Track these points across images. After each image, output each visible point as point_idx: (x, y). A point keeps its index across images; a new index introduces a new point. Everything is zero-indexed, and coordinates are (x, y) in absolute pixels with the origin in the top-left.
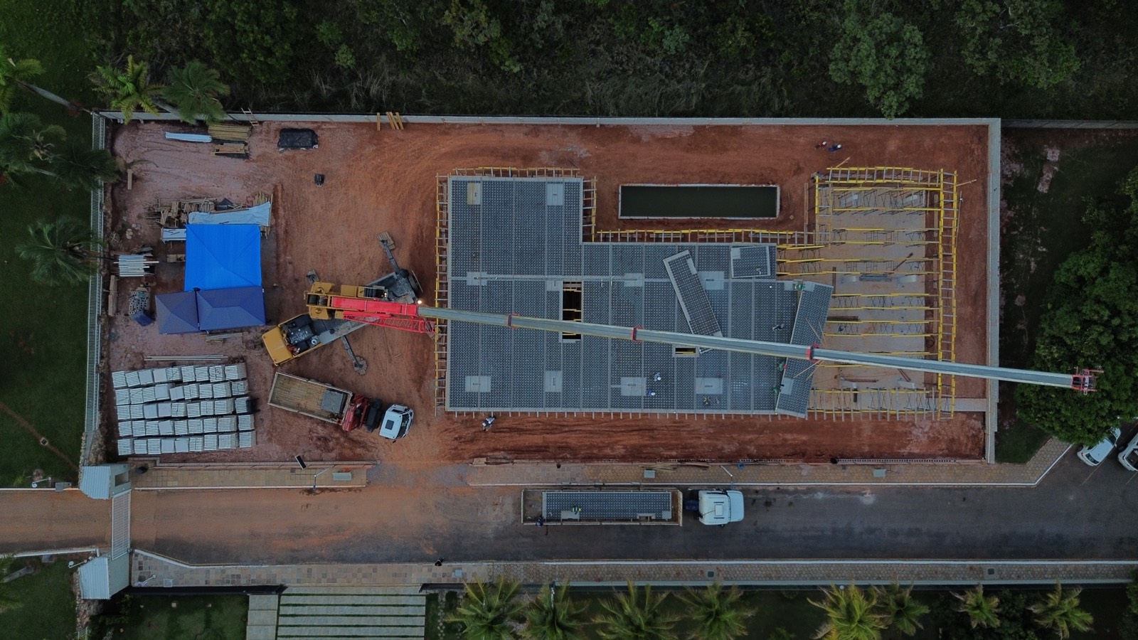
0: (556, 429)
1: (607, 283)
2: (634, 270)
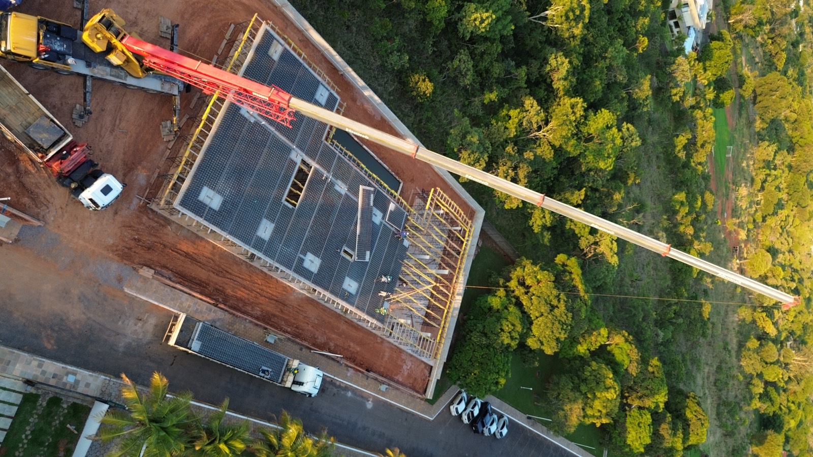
0: (222, 272)
1: (327, 178)
2: (344, 180)
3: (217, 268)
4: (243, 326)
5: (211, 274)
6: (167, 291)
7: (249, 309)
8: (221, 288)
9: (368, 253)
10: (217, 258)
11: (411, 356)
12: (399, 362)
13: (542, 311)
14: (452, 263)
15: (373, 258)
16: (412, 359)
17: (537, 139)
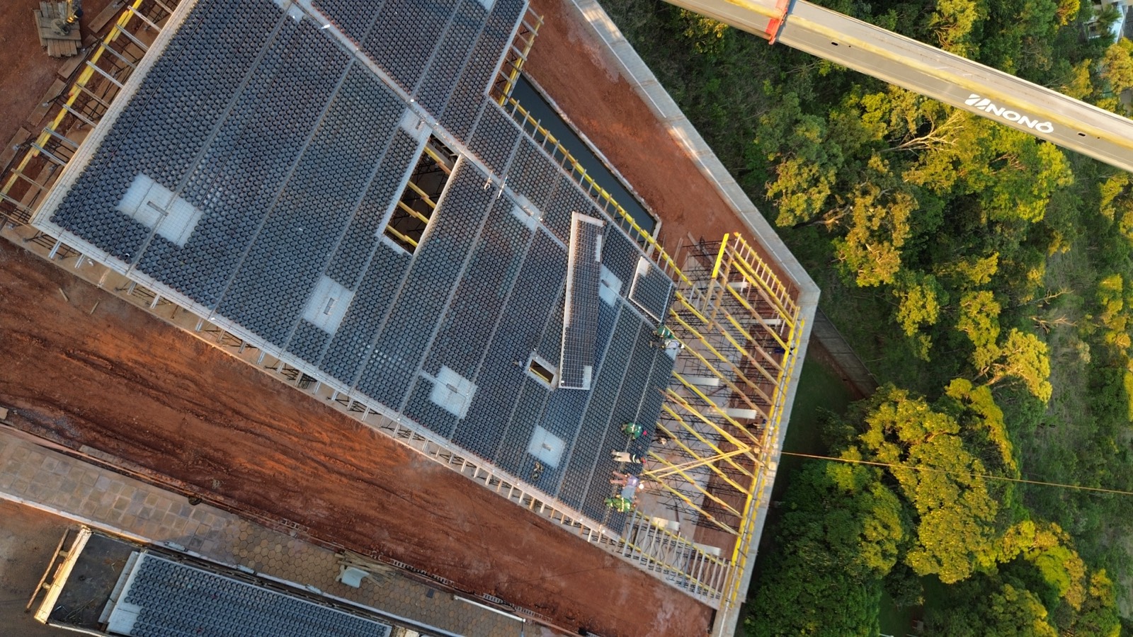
0: (221, 413)
1: (493, 188)
2: (536, 199)
3: (208, 402)
4: (279, 548)
5: (190, 418)
6: (50, 466)
7: (296, 504)
8: (220, 455)
9: (588, 370)
10: (207, 377)
11: (674, 590)
12: (650, 607)
13: (942, 496)
14: (764, 396)
15: (599, 381)
16: (676, 596)
17: (919, 151)
